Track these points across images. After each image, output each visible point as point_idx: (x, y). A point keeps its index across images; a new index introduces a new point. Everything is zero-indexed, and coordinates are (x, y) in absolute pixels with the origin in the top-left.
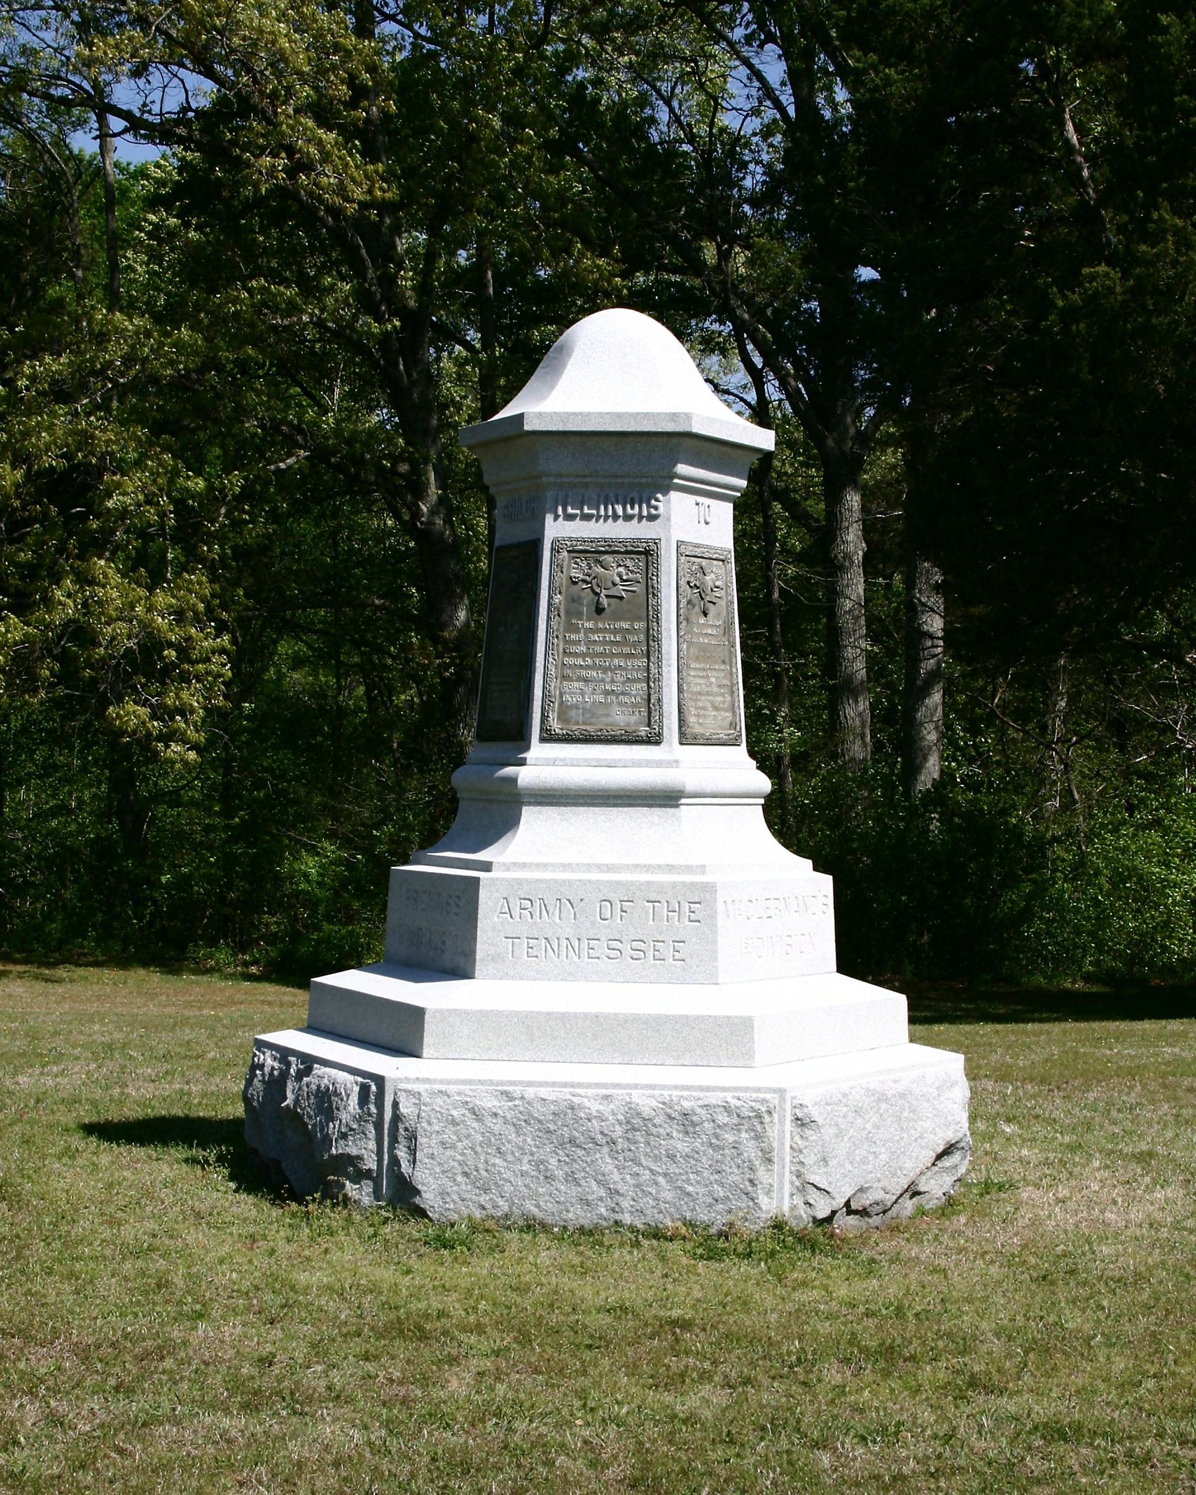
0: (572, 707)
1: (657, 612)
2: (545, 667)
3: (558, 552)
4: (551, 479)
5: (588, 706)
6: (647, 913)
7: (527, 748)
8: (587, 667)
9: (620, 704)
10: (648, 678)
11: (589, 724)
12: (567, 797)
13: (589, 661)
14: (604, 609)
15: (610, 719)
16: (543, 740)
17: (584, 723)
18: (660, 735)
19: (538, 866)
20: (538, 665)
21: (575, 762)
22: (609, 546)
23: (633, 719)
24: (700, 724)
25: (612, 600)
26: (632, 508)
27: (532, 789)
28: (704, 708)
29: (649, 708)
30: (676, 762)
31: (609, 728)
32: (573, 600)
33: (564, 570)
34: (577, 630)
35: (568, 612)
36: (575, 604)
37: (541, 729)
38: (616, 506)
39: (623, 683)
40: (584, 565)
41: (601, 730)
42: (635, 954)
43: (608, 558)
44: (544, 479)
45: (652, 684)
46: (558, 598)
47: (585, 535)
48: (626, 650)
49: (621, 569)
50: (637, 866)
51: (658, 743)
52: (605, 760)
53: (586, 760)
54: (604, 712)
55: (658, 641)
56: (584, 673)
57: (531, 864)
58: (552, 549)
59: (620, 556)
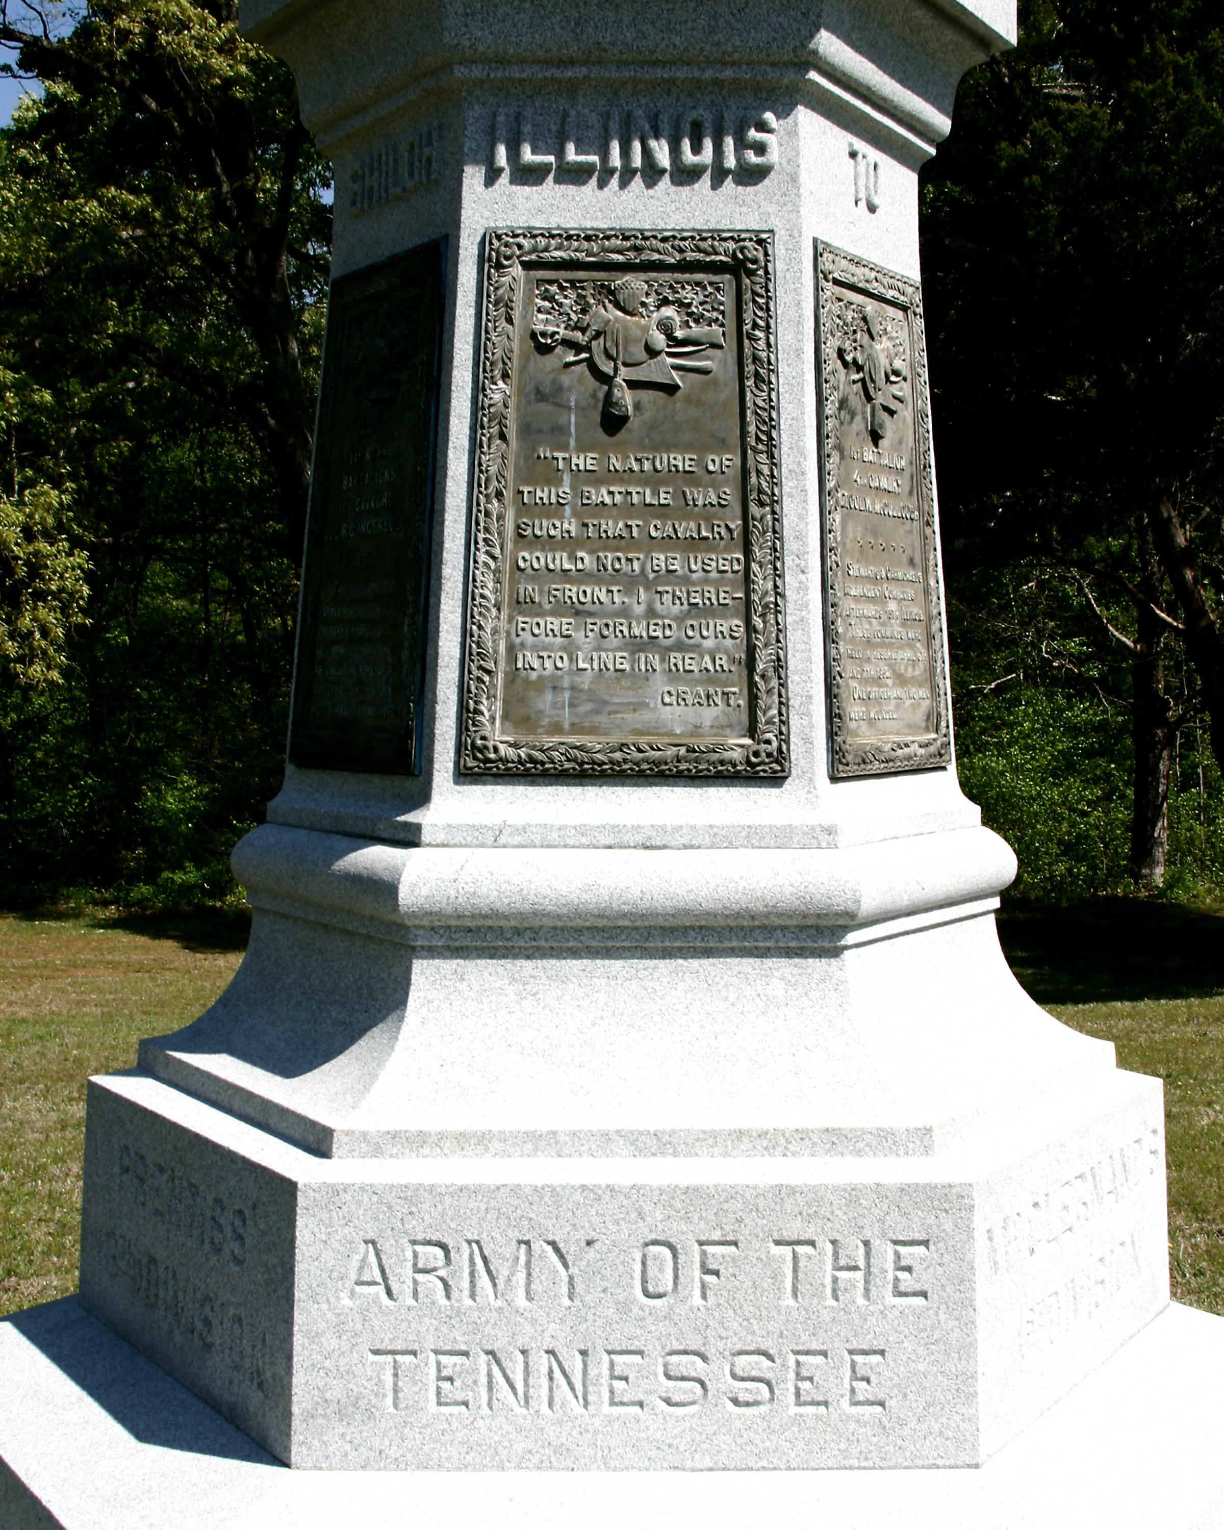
0: (540, 685)
1: (770, 425)
2: (468, 578)
3: (499, 266)
4: (477, 72)
5: (585, 681)
6: (776, 1276)
7: (422, 798)
8: (583, 577)
9: (673, 674)
10: (748, 602)
11: (593, 730)
12: (535, 932)
13: (588, 561)
14: (625, 419)
15: (646, 716)
16: (463, 775)
17: (576, 729)
18: (781, 757)
19: (462, 1139)
20: (446, 571)
21: (554, 837)
22: (636, 248)
23: (709, 715)
24: (871, 722)
25: (646, 396)
26: (697, 149)
27: (438, 914)
28: (877, 681)
29: (752, 684)
30: (830, 831)
31: (643, 741)
32: (540, 396)
33: (516, 315)
34: (552, 478)
35: (525, 430)
36: (543, 407)
37: (460, 748)
38: (653, 143)
39: (680, 619)
40: (568, 301)
41: (622, 747)
42: (743, 1389)
43: (635, 283)
44: (459, 72)
45: (758, 622)
46: (499, 391)
47: (572, 221)
48: (687, 528)
49: (668, 311)
50: (740, 1134)
51: (777, 780)
52: (637, 828)
53: (582, 830)
54: (631, 697)
55: (774, 502)
56: (573, 591)
57: (442, 1136)
58: (482, 259)
59: (667, 276)
